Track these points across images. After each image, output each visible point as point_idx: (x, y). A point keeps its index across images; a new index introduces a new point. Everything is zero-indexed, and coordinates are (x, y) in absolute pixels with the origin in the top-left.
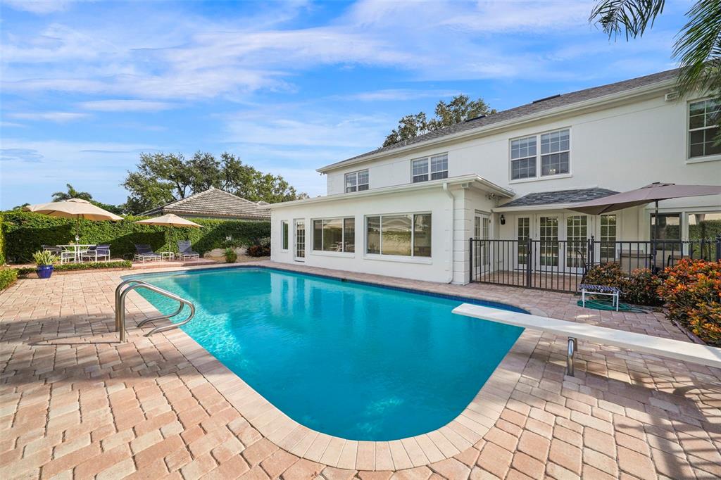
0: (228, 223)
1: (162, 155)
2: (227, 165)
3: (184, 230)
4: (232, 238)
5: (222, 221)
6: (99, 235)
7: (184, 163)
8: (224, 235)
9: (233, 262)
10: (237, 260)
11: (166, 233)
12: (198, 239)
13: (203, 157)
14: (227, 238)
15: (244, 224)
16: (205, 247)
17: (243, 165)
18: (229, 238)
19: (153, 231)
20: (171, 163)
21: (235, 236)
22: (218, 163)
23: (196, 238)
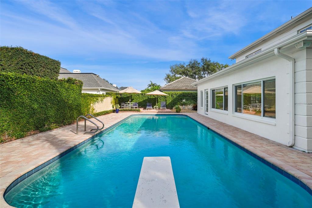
0: (184, 93)
1: (177, 64)
2: (203, 64)
3: (165, 97)
4: (186, 100)
5: (181, 92)
6: (138, 99)
7: (185, 66)
8: (182, 99)
9: (179, 112)
10: (181, 112)
11: (158, 98)
12: (171, 101)
13: (193, 62)
14: (183, 100)
15: (191, 94)
16: (173, 105)
17: (212, 62)
18: (184, 101)
19: (154, 97)
20: (180, 68)
21: (187, 100)
22: (199, 64)
23: (169, 100)
